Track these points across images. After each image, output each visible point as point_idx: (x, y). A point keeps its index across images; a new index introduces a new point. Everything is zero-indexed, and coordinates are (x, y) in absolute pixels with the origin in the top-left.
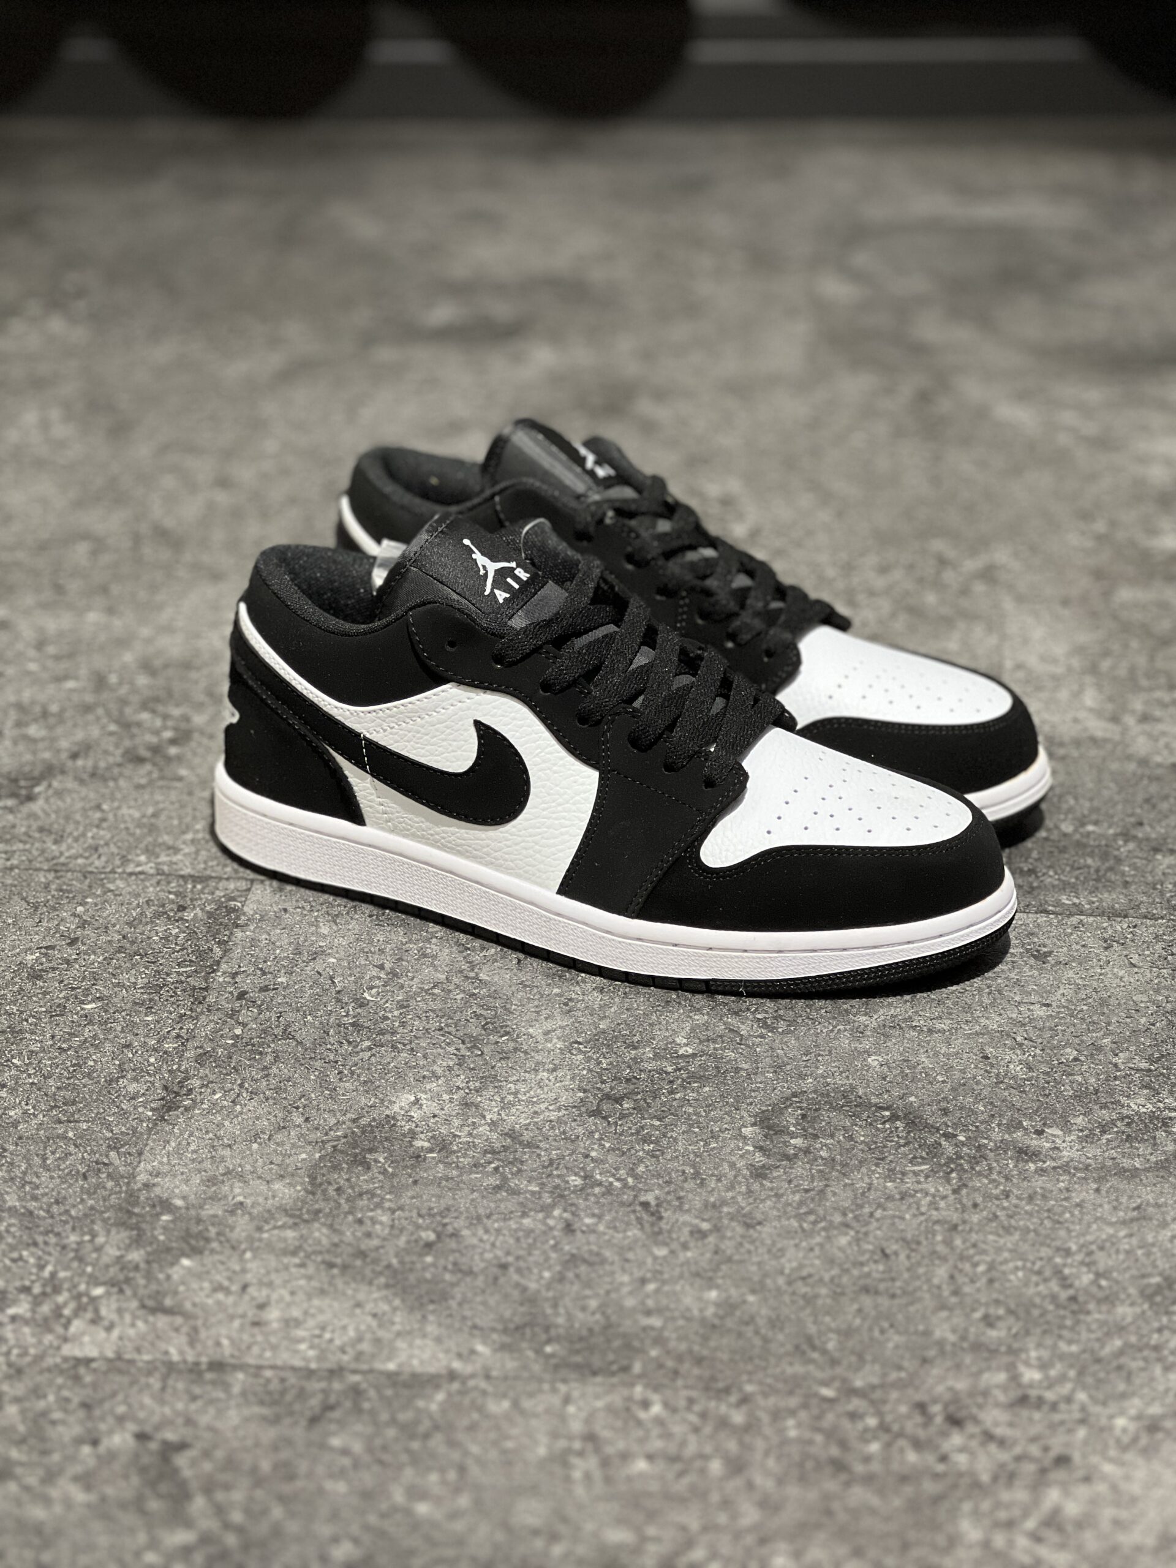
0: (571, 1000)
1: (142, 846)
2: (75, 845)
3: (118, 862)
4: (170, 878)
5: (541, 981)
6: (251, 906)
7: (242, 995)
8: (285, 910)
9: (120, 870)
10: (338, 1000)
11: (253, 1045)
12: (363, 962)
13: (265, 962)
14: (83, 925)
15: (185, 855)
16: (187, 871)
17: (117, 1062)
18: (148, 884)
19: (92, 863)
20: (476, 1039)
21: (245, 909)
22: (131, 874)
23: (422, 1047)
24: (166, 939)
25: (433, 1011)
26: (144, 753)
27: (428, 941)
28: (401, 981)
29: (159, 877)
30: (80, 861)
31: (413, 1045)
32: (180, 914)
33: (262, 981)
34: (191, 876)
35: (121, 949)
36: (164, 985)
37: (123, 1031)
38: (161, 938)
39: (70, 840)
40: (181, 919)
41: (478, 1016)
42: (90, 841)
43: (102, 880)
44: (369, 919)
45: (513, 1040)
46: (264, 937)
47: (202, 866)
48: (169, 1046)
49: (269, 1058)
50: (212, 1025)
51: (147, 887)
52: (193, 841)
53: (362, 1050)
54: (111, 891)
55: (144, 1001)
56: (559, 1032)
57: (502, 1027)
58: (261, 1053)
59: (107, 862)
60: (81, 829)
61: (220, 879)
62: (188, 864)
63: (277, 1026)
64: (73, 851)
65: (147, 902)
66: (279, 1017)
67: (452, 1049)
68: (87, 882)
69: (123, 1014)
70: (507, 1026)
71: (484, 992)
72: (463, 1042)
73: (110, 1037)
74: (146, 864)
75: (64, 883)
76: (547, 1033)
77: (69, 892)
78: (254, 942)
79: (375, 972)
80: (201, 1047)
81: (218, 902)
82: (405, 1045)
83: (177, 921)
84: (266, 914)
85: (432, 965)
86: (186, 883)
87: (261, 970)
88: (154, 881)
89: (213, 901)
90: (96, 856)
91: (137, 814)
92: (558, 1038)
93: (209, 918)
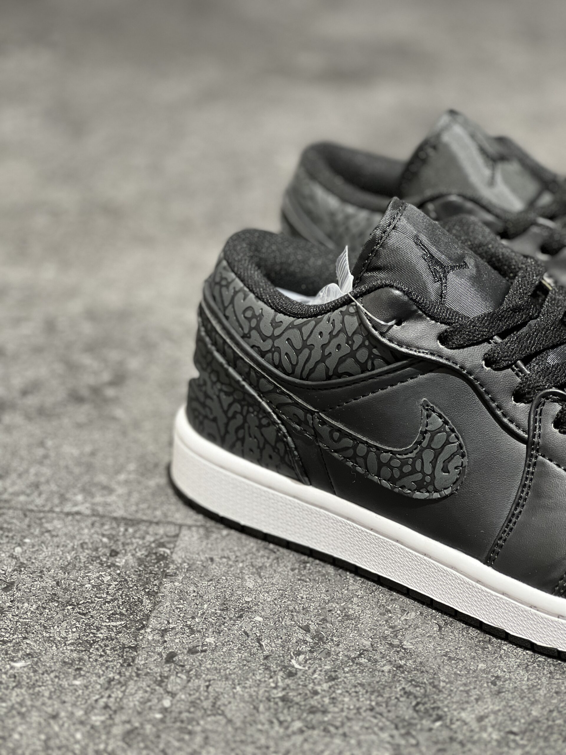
0: (498, 677)
1: (79, 485)
2: (19, 481)
3: (56, 501)
4: (104, 520)
5: (464, 653)
6: (180, 554)
7: (170, 658)
8: (212, 560)
9: (57, 509)
10: (267, 668)
11: (182, 722)
12: (288, 623)
13: (193, 618)
14: (20, 567)
15: (119, 496)
16: (120, 513)
17: (43, 737)
18: (83, 525)
19: (32, 501)
20: (410, 724)
21: (175, 557)
22: (68, 514)
23: (355, 732)
24: (98, 587)
25: (362, 685)
26: (85, 392)
27: (349, 600)
28: (327, 646)
29: (94, 519)
30: (22, 498)
31: (346, 729)
32: (112, 560)
33: (189, 641)
34: (124, 519)
35: (54, 598)
36: (95, 642)
37: (50, 698)
38: (93, 586)
39: (14, 476)
40: (113, 565)
41: (407, 694)
42: (32, 478)
43: (40, 519)
44: (291, 573)
45: (447, 727)
46: (192, 588)
47: (134, 508)
48: (97, 719)
49: (199, 739)
50: (140, 693)
51: (82, 529)
52: (127, 482)
53: (294, 733)
54: (48, 531)
55: (73, 660)
56: (492, 717)
57: (433, 709)
58: (190, 733)
59: (47, 500)
60: (25, 465)
61: (151, 523)
62: (120, 504)
63: (207, 698)
64: (16, 488)
65: (82, 545)
66: (208, 687)
67: (385, 736)
68: (27, 521)
69: (52, 675)
70: (438, 708)
71: (410, 663)
72: (397, 728)
73: (38, 704)
74: (83, 503)
75: (6, 522)
76: (480, 719)
77: (10, 530)
78: (182, 595)
79: (300, 635)
80: (129, 722)
81: (148, 547)
82: (337, 728)
83: (109, 567)
84: (194, 564)
85: (356, 628)
86: (118, 526)
87: (189, 627)
88: (89, 522)
89: (144, 546)
90: (36, 494)
91: (75, 452)
92: (493, 726)
93: (140, 565)
